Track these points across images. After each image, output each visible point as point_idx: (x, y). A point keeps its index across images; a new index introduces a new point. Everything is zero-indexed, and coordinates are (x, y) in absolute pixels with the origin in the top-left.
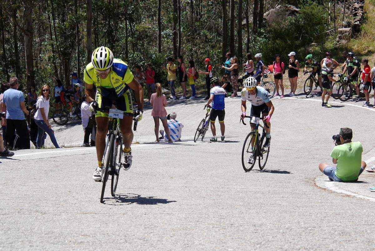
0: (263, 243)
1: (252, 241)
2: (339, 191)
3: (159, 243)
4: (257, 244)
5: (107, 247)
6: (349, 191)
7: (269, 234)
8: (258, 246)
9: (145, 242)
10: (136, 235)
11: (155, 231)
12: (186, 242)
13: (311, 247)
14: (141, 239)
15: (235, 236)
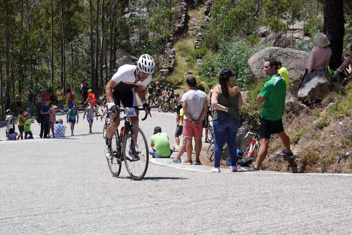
0: (107, 193)
1: (101, 192)
2: (158, 163)
3: (42, 195)
4: (103, 194)
5: (8, 198)
6: (164, 163)
7: (112, 188)
8: (104, 195)
9: (33, 195)
10: (27, 191)
11: (40, 188)
12: (59, 194)
13: (136, 194)
14: (30, 193)
15: (91, 189)
